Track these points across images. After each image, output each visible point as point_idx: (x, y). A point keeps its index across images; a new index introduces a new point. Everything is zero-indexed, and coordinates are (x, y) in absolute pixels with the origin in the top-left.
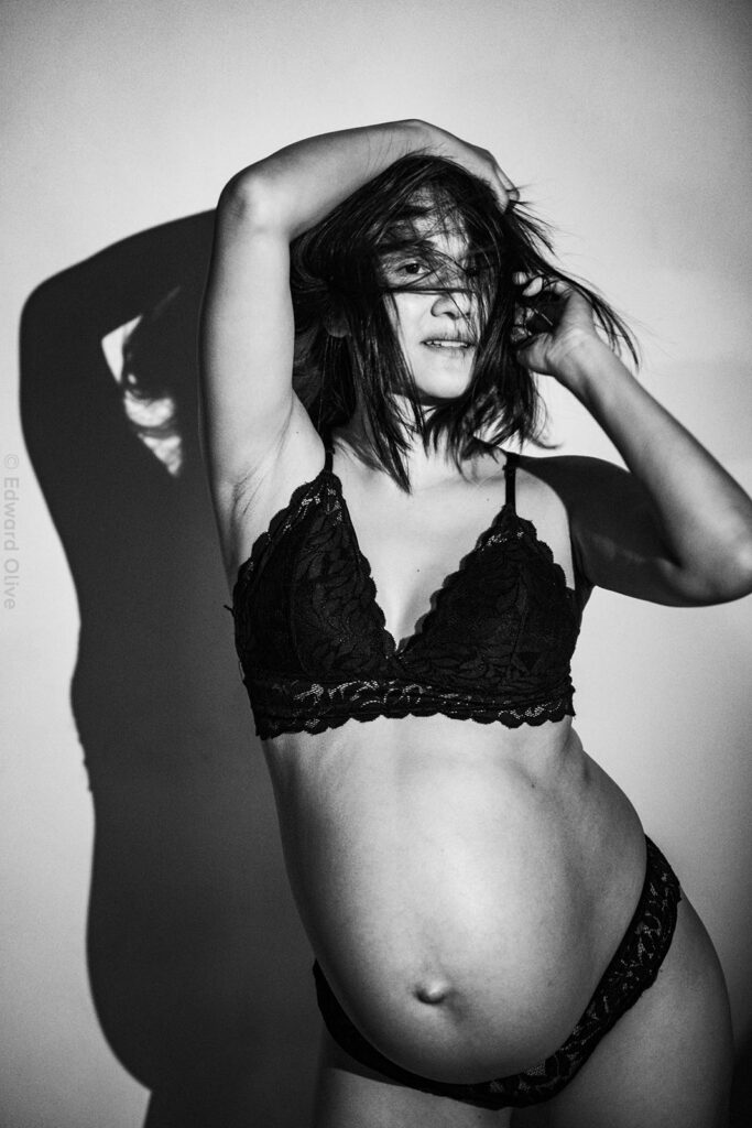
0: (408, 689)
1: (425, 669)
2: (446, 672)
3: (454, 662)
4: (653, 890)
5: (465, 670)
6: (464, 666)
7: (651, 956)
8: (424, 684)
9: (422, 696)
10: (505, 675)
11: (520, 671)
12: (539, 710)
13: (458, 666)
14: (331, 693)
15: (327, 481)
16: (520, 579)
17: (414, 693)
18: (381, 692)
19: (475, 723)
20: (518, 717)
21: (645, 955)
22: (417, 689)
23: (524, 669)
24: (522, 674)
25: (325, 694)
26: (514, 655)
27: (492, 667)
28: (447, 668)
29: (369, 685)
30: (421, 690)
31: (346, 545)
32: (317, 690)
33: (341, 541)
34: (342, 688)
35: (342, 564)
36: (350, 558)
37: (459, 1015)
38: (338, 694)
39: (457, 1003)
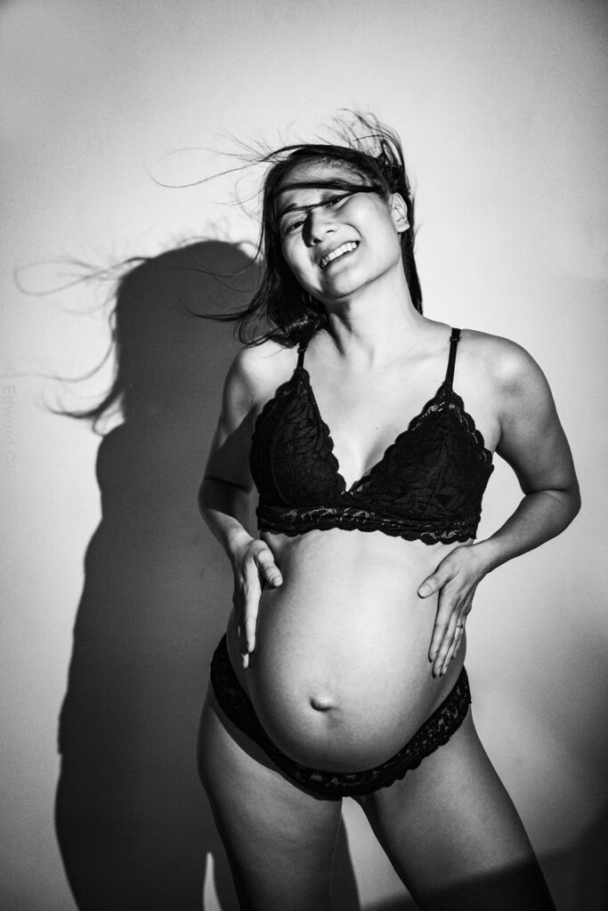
0: (358, 514)
1: (369, 501)
2: (386, 504)
3: (389, 498)
4: (458, 691)
5: (398, 504)
6: (398, 501)
7: (446, 728)
8: (370, 511)
9: (368, 519)
10: (426, 509)
11: (437, 507)
12: (452, 533)
13: (393, 500)
14: (303, 516)
16: (443, 442)
17: (362, 517)
18: (339, 516)
19: (403, 540)
20: (435, 538)
21: (442, 726)
22: (364, 514)
23: (440, 506)
24: (439, 509)
25: (299, 516)
26: (433, 496)
27: (416, 502)
28: (385, 501)
29: (330, 511)
30: (367, 515)
31: (311, 417)
32: (293, 513)
33: (308, 415)
34: (310, 513)
35: (307, 430)
36: (313, 426)
37: (333, 723)
38: (307, 516)
39: (336, 715)
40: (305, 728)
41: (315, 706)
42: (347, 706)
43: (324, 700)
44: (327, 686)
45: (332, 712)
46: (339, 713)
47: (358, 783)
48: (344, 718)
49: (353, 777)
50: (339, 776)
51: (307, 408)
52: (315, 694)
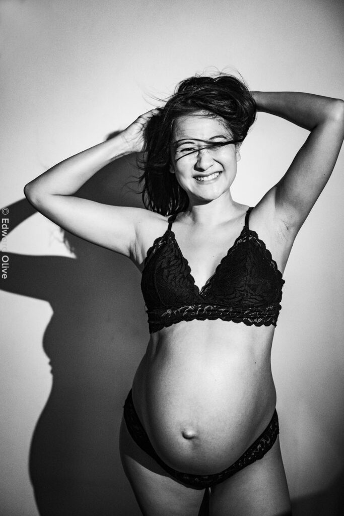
0: (206, 308)
1: (212, 298)
7: (262, 450)
8: (213, 304)
9: (212, 311)
12: (260, 320)
14: (175, 312)
15: (169, 235)
16: (248, 255)
17: (208, 310)
18: (195, 310)
19: (233, 323)
20: (251, 321)
21: (260, 449)
22: (210, 307)
24: (251, 295)
25: (173, 313)
26: (246, 286)
27: (238, 292)
29: (190, 307)
30: (212, 308)
31: (177, 255)
32: (169, 311)
33: (175, 254)
34: (179, 310)
35: (175, 261)
36: (179, 259)
37: (196, 447)
38: (178, 312)
39: (197, 441)
40: (179, 450)
41: (185, 436)
42: (203, 437)
43: (190, 433)
44: (191, 424)
45: (194, 440)
46: (198, 441)
47: (210, 481)
48: (201, 443)
49: (207, 477)
50: (199, 477)
51: (174, 251)
52: (184, 429)
